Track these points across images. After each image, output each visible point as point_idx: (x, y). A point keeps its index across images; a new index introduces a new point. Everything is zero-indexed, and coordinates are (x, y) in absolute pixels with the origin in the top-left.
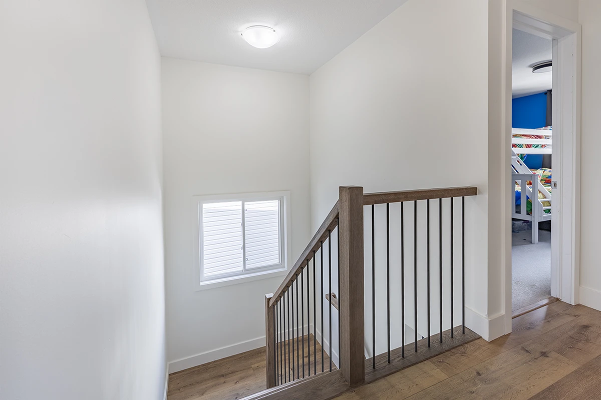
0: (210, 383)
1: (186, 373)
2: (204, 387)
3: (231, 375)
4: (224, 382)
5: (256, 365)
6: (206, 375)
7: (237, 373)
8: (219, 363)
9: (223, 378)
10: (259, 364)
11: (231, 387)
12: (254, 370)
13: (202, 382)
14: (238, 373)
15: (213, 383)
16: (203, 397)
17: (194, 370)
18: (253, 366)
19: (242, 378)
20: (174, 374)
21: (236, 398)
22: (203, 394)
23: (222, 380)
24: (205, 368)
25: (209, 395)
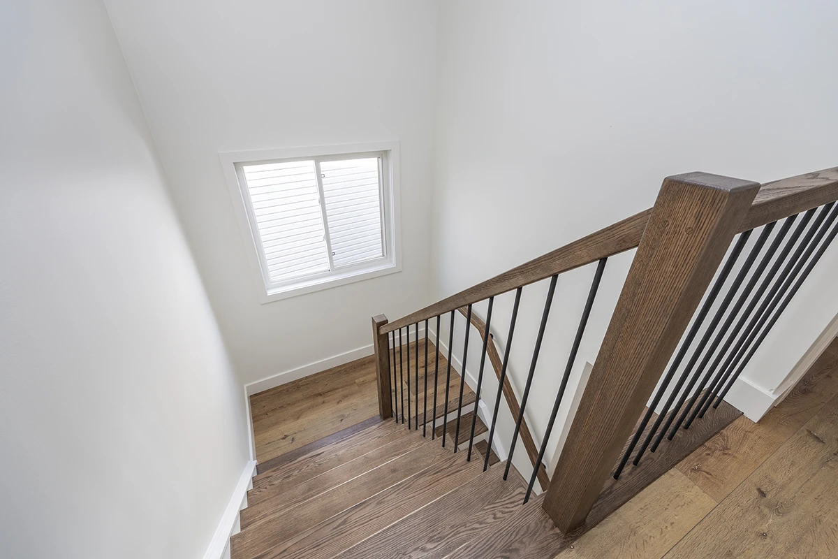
0: (306, 405)
1: (272, 393)
2: (298, 409)
3: (331, 393)
4: (324, 402)
5: (361, 379)
6: (299, 395)
7: (337, 391)
8: (312, 378)
9: (320, 397)
10: (365, 378)
11: (334, 408)
12: (359, 385)
13: (294, 404)
14: (340, 390)
15: (309, 404)
16: (299, 421)
17: (281, 389)
18: (357, 381)
19: (345, 397)
20: (256, 395)
21: (341, 420)
22: (298, 418)
23: (320, 399)
24: (296, 386)
25: (306, 419)
